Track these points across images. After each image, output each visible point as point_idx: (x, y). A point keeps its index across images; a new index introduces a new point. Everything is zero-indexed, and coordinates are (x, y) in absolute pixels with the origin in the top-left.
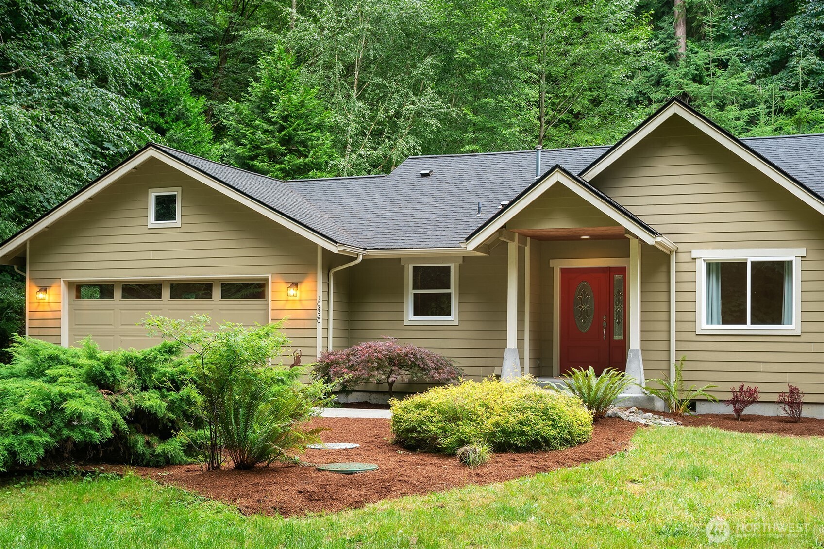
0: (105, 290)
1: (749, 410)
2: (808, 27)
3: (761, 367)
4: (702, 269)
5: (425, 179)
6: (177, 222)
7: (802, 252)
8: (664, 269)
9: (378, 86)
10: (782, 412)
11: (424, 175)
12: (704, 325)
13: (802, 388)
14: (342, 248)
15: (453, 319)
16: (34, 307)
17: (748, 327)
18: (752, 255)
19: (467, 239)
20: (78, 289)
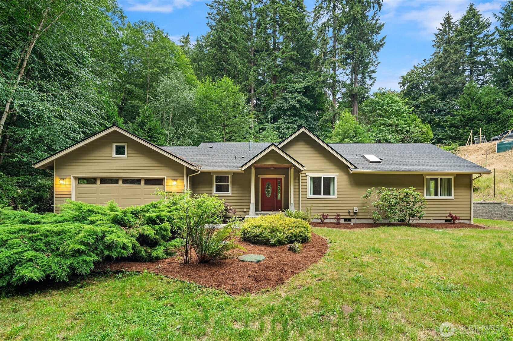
0: (91, 180)
1: (326, 221)
2: (284, 122)
3: (326, 208)
4: (309, 178)
5: (211, 149)
6: (126, 156)
7: (338, 174)
8: (297, 178)
9: (178, 123)
10: (334, 221)
11: (210, 147)
12: (309, 196)
13: (340, 214)
14: (195, 168)
15: (230, 193)
16: (58, 186)
17: (322, 196)
18: (323, 175)
19: (242, 167)
20: (80, 180)
